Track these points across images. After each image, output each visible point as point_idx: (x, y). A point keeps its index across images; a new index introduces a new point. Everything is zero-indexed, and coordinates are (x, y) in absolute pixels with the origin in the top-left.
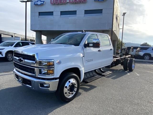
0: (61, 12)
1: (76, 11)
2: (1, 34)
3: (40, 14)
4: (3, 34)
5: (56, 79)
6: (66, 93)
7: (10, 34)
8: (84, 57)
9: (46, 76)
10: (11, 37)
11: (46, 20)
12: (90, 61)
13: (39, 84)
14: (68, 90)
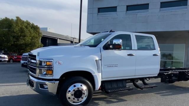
0: (127, 6)
1: (148, 4)
2: (57, 38)
3: (100, 10)
4: (60, 39)
5: (56, 80)
6: (69, 98)
7: (69, 39)
8: (101, 60)
9: (45, 76)
10: (70, 42)
11: (107, 18)
12: (112, 66)
13: (39, 85)
14: (72, 95)
